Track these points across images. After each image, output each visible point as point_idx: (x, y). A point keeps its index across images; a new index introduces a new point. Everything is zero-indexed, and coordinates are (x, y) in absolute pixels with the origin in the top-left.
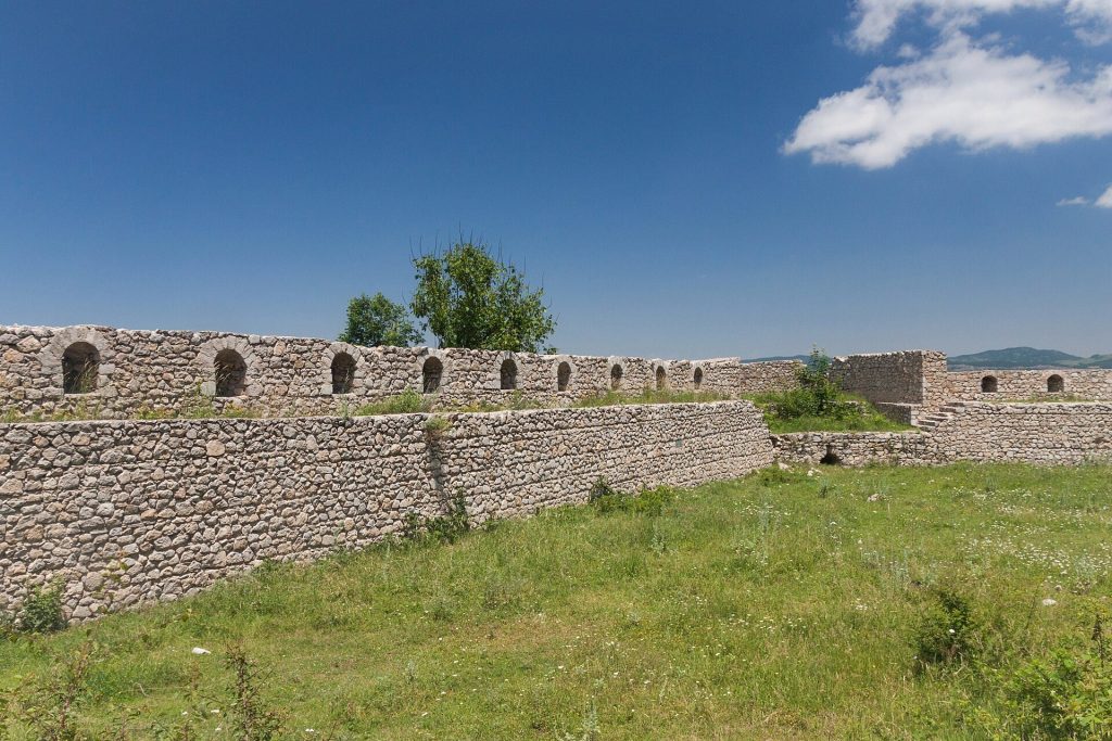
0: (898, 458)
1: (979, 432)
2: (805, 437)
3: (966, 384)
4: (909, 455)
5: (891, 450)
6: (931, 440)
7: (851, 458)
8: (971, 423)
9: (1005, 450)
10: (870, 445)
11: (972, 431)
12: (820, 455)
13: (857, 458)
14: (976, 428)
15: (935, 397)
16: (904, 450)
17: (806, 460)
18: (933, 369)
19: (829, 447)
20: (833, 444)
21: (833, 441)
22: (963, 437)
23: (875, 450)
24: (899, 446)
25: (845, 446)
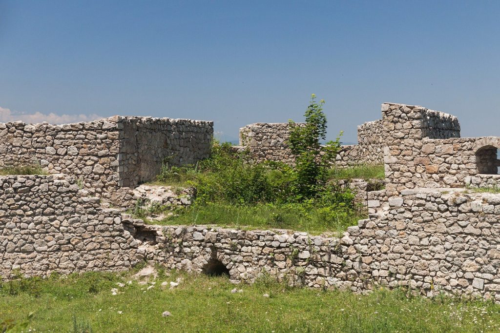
0: (305, 274)
1: (425, 241)
2: (185, 231)
3: (450, 159)
4: (322, 270)
5: (296, 260)
6: (351, 250)
7: (241, 268)
8: (412, 225)
9: (469, 275)
10: (267, 250)
11: (413, 239)
12: (203, 260)
13: (249, 270)
14: (421, 234)
15: (403, 180)
16: (312, 262)
17: (185, 265)
18: (400, 134)
19: (214, 249)
20: (218, 245)
21: (219, 241)
22: (398, 247)
23: (273, 259)
24: (306, 255)
25: (234, 248)
